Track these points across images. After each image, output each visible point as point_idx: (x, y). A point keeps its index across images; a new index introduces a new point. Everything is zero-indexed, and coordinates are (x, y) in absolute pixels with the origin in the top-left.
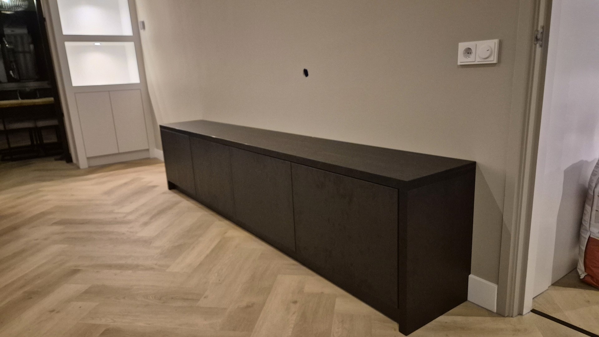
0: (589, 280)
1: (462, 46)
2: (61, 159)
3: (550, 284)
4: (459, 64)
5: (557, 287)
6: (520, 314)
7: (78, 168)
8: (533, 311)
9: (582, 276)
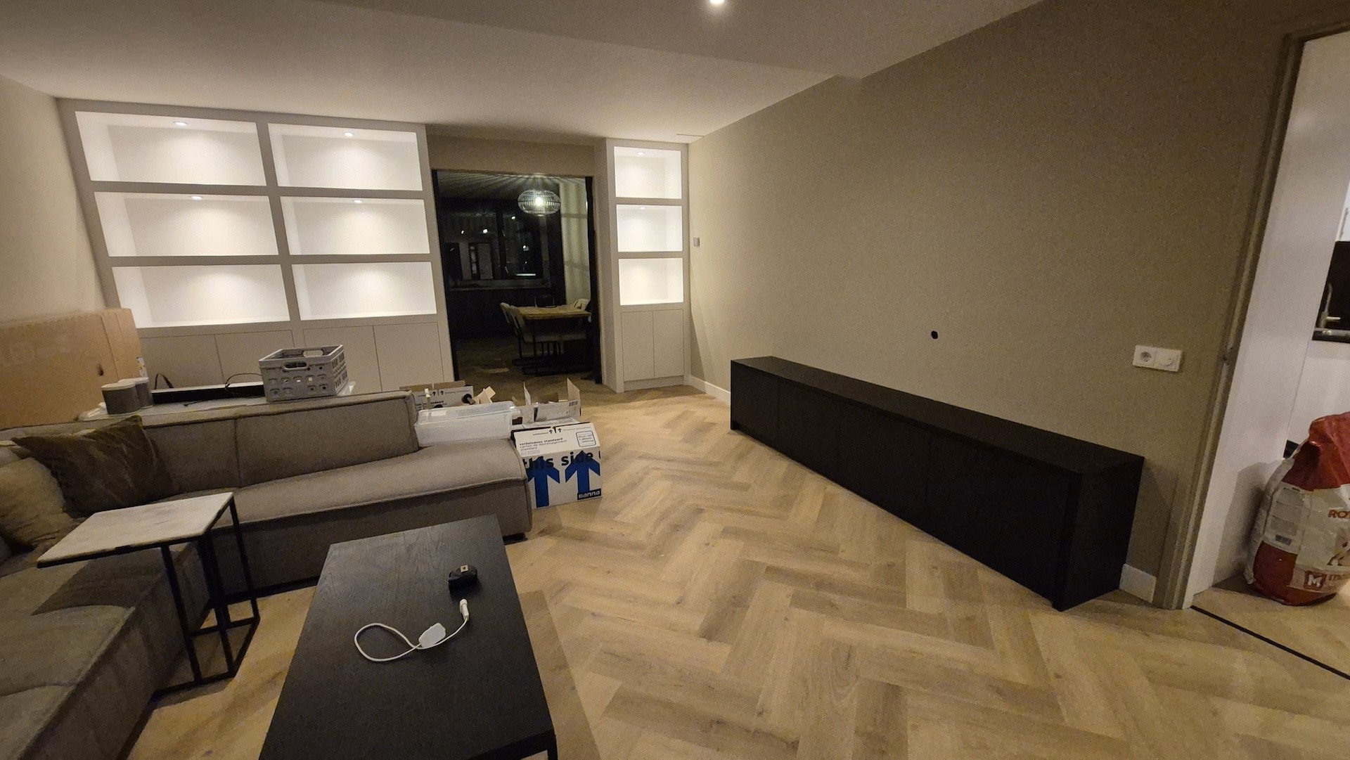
0: (1258, 585)
1: (1139, 349)
2: (589, 378)
3: (1211, 585)
4: (1134, 364)
5: (1216, 589)
6: (1179, 607)
7: (613, 392)
8: (1193, 607)
9: (1251, 582)
